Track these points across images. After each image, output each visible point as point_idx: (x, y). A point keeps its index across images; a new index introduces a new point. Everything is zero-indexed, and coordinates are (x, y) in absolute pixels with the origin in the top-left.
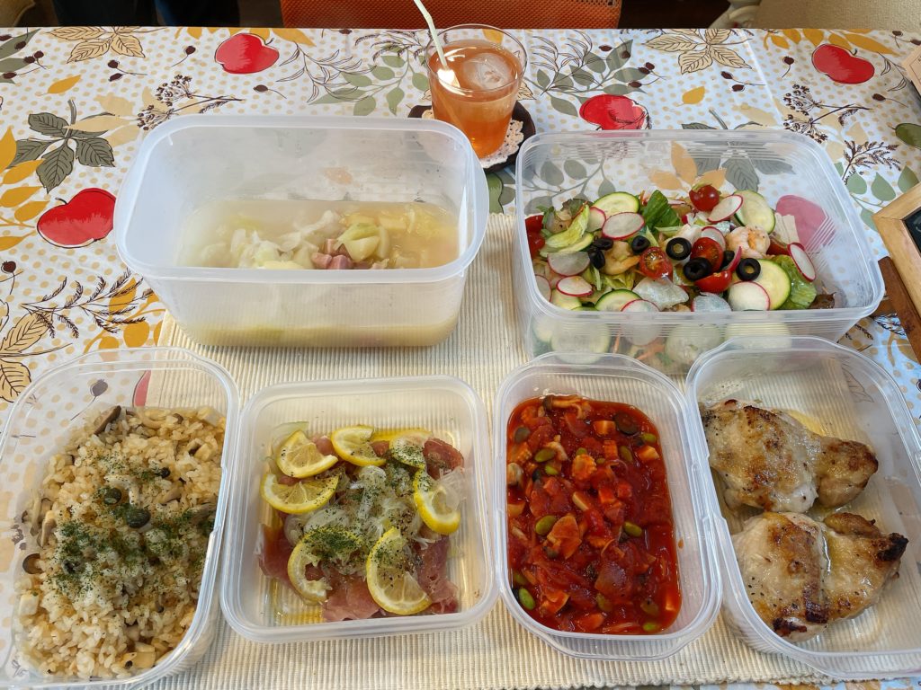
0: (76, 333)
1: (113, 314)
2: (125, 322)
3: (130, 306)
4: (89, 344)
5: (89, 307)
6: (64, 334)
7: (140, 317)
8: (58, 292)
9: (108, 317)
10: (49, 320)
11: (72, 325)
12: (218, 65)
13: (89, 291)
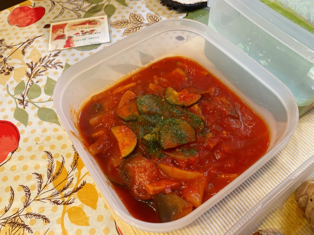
0: (46, 220)
1: (62, 191)
2: (74, 192)
3: (69, 180)
4: (61, 221)
5: (42, 197)
6: (38, 226)
7: (81, 182)
8: (12, 199)
9: (60, 196)
10: (20, 222)
11: (39, 216)
12: (15, 27)
13: (34, 187)
